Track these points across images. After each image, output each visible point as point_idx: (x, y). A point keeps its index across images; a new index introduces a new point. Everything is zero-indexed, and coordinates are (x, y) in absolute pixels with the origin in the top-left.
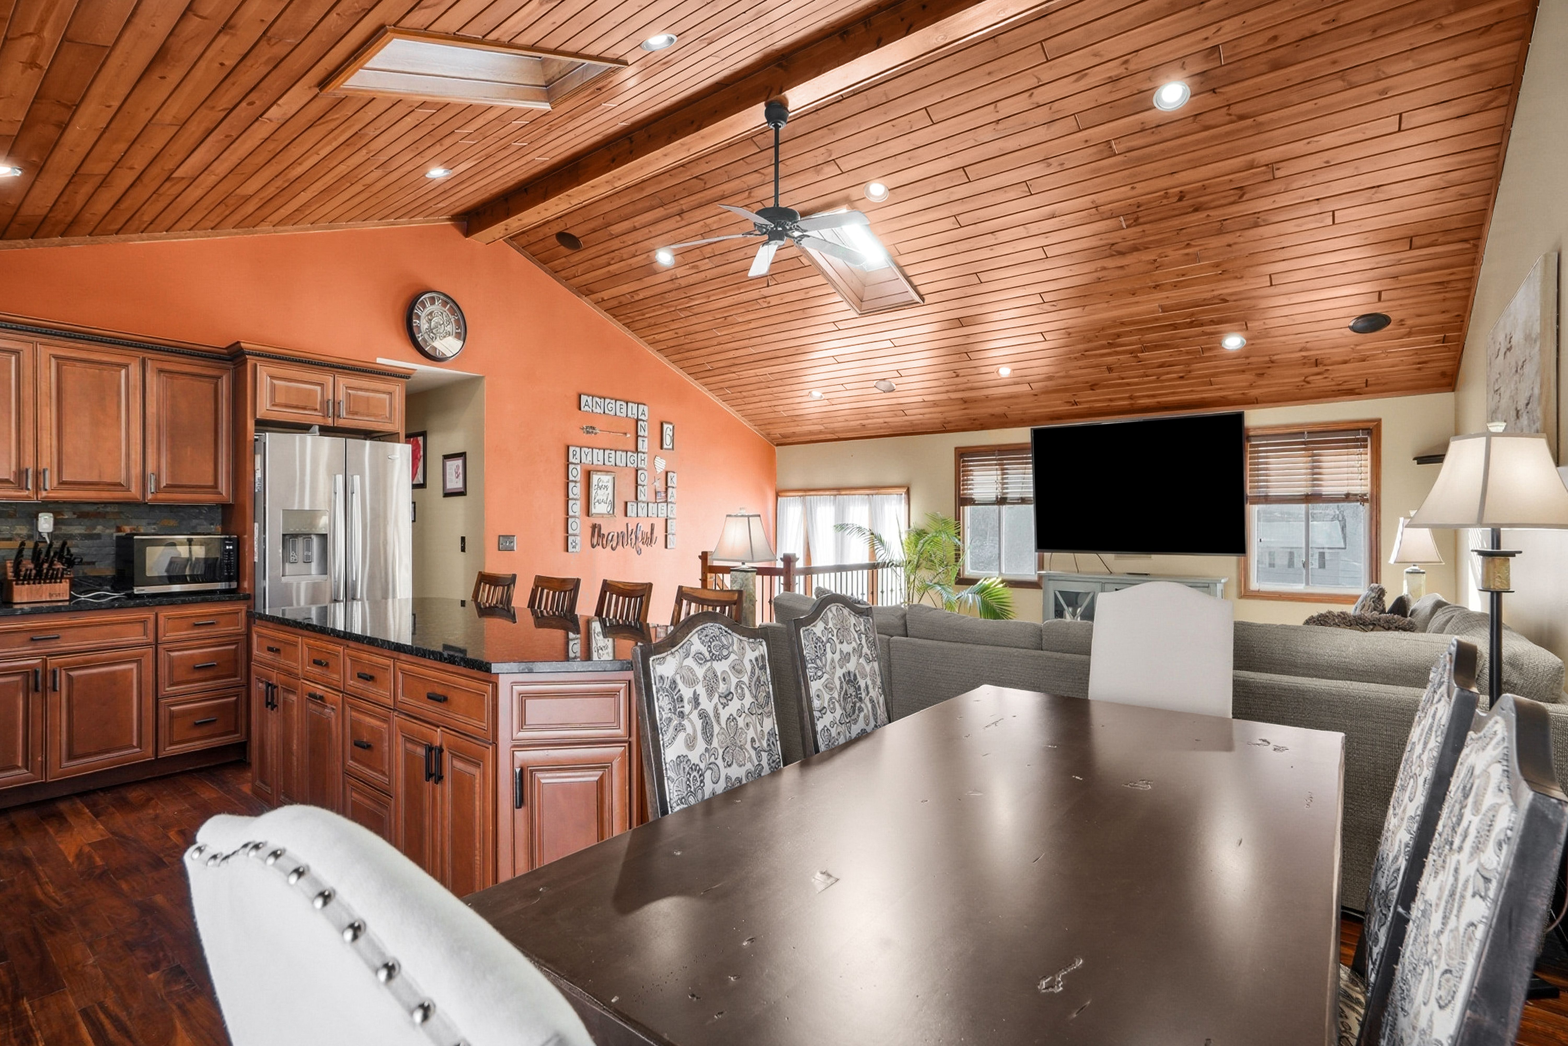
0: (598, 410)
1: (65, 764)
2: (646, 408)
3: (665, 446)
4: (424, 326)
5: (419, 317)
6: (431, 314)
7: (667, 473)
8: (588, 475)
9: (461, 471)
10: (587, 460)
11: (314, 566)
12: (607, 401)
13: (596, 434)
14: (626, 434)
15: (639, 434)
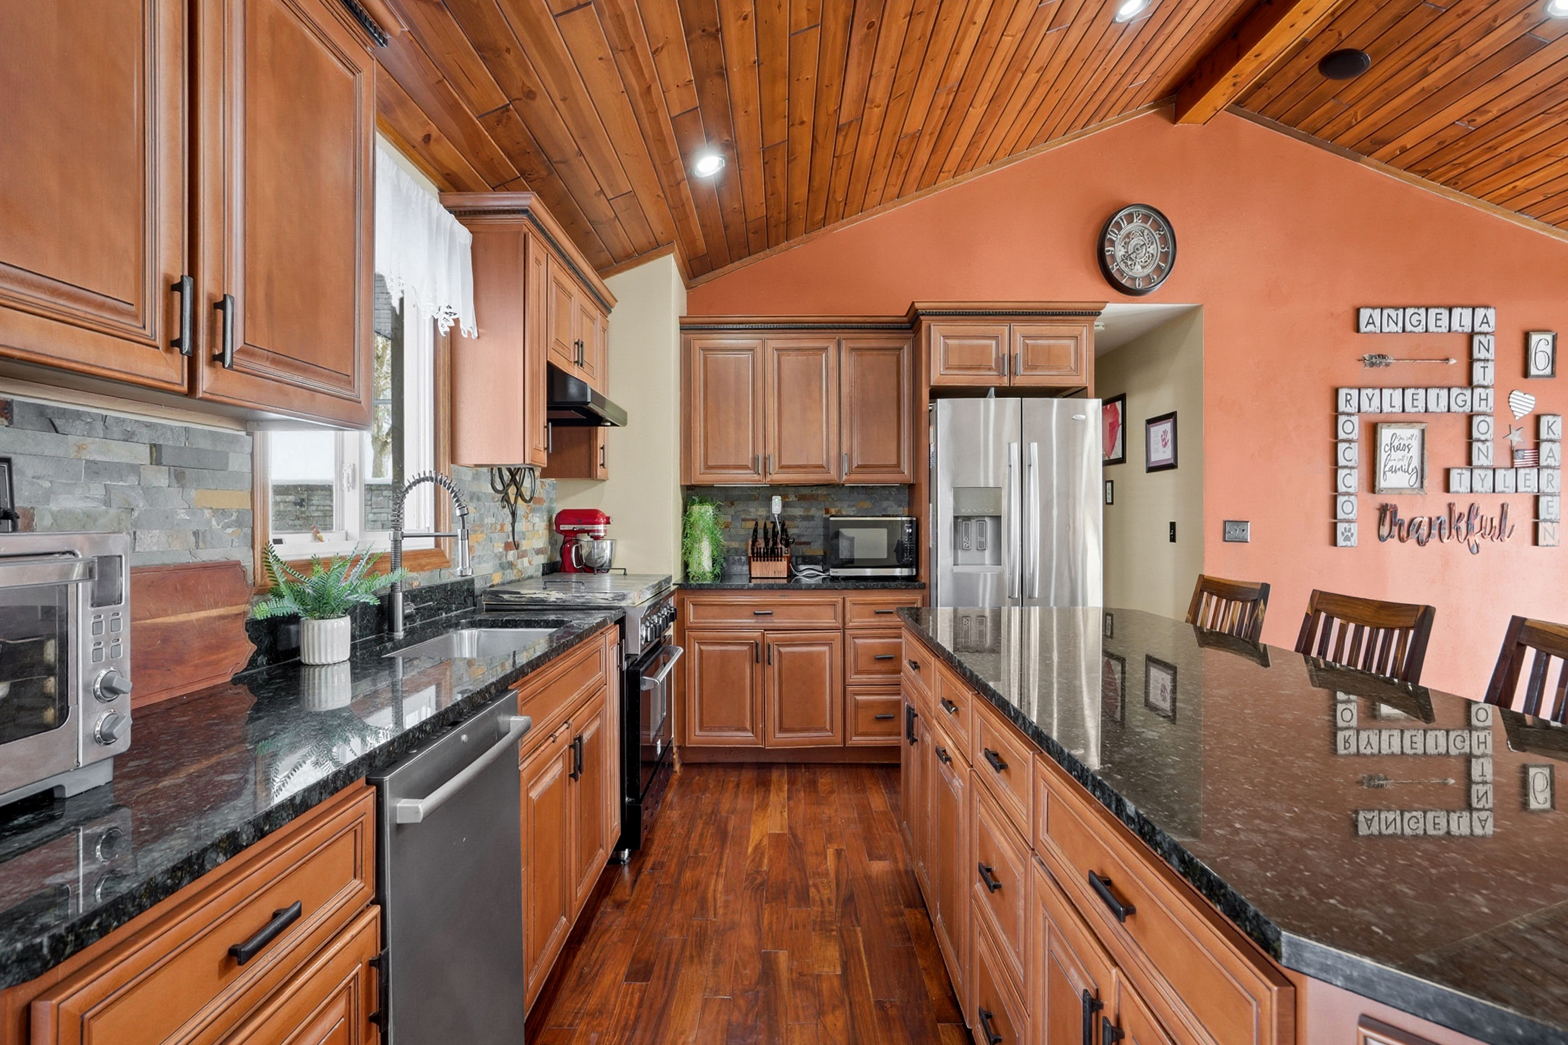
0: (1393, 328)
1: (778, 735)
2: (1491, 313)
3: (1533, 371)
4: (1120, 252)
5: (1112, 243)
6: (1128, 236)
7: (1538, 419)
8: (1373, 430)
9: (1169, 436)
10: (1370, 407)
11: (988, 555)
12: (1409, 311)
13: (1387, 365)
14: (1447, 359)
15: (1476, 355)
